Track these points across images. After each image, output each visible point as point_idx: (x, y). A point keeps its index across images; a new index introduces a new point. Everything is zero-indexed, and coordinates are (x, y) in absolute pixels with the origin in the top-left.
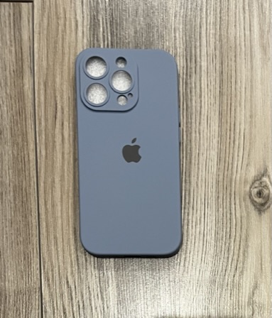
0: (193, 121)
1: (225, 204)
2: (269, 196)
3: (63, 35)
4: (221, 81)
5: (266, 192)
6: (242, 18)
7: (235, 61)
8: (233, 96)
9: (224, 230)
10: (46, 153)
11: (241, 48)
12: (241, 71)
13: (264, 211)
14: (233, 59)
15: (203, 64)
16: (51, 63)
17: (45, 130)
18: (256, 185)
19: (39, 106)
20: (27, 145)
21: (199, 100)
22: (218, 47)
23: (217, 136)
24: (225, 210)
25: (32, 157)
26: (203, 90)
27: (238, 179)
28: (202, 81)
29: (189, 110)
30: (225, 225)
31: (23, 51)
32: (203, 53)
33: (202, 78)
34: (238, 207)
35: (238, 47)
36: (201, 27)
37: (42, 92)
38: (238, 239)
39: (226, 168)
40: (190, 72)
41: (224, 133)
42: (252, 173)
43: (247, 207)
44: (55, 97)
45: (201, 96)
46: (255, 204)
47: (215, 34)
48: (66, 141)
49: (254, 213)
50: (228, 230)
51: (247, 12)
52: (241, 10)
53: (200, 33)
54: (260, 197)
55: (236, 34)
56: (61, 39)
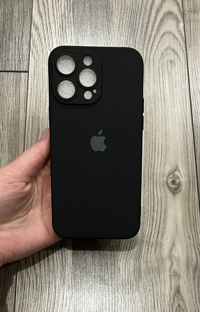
1: (149, 189)
2: (180, 184)
5: (177, 181)
6: (158, 80)
7: (155, 103)
8: (154, 123)
9: (150, 206)
11: (158, 96)
13: (177, 193)
14: (153, 102)
18: (171, 177)
24: (150, 193)
27: (158, 173)
30: (150, 202)
34: (159, 191)
35: (156, 96)
38: (159, 212)
39: (150, 166)
42: (168, 169)
43: (165, 191)
46: (171, 189)
49: (170, 195)
50: (152, 206)
51: (161, 77)
52: (158, 76)
54: (174, 184)
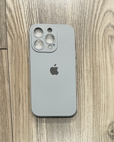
0: (81, 100)
3: (22, 64)
4: (93, 81)
6: (102, 53)
7: (99, 72)
8: (99, 88)
10: (16, 118)
11: (102, 66)
12: (102, 76)
14: (99, 71)
15: (85, 74)
16: (17, 77)
17: (15, 107)
19: (12, 97)
20: (7, 114)
21: (83, 90)
22: (92, 66)
23: (92, 106)
25: (10, 120)
26: (85, 86)
28: (85, 82)
29: (79, 95)
31: (4, 72)
32: (85, 70)
33: (85, 81)
35: (101, 66)
36: (83, 58)
37: (14, 90)
39: (97, 120)
40: (79, 78)
41: (95, 105)
42: (109, 122)
44: (19, 92)
45: (84, 89)
47: (90, 61)
48: (25, 112)
51: (104, 50)
52: (101, 50)
53: (83, 61)
54: (112, 133)
55: (99, 60)
56: (21, 66)
